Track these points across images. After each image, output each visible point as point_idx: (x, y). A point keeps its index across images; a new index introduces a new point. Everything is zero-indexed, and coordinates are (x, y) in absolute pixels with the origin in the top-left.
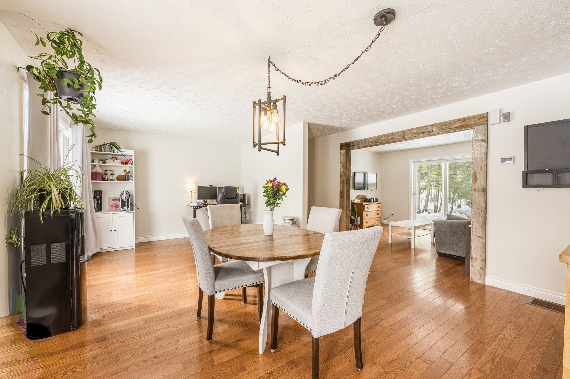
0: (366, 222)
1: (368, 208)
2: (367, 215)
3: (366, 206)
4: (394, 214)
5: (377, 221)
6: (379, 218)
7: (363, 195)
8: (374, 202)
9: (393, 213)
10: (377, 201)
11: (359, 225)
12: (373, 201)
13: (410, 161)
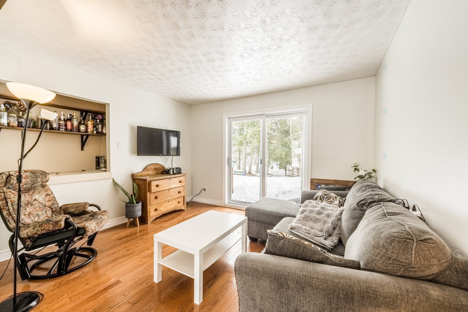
0: (156, 210)
1: (157, 186)
2: (156, 198)
3: (154, 184)
4: (206, 189)
5: (179, 203)
6: (183, 198)
7: (157, 164)
8: (174, 174)
9: (205, 187)
10: (180, 173)
11: (139, 218)
12: (172, 173)
13: (224, 116)
